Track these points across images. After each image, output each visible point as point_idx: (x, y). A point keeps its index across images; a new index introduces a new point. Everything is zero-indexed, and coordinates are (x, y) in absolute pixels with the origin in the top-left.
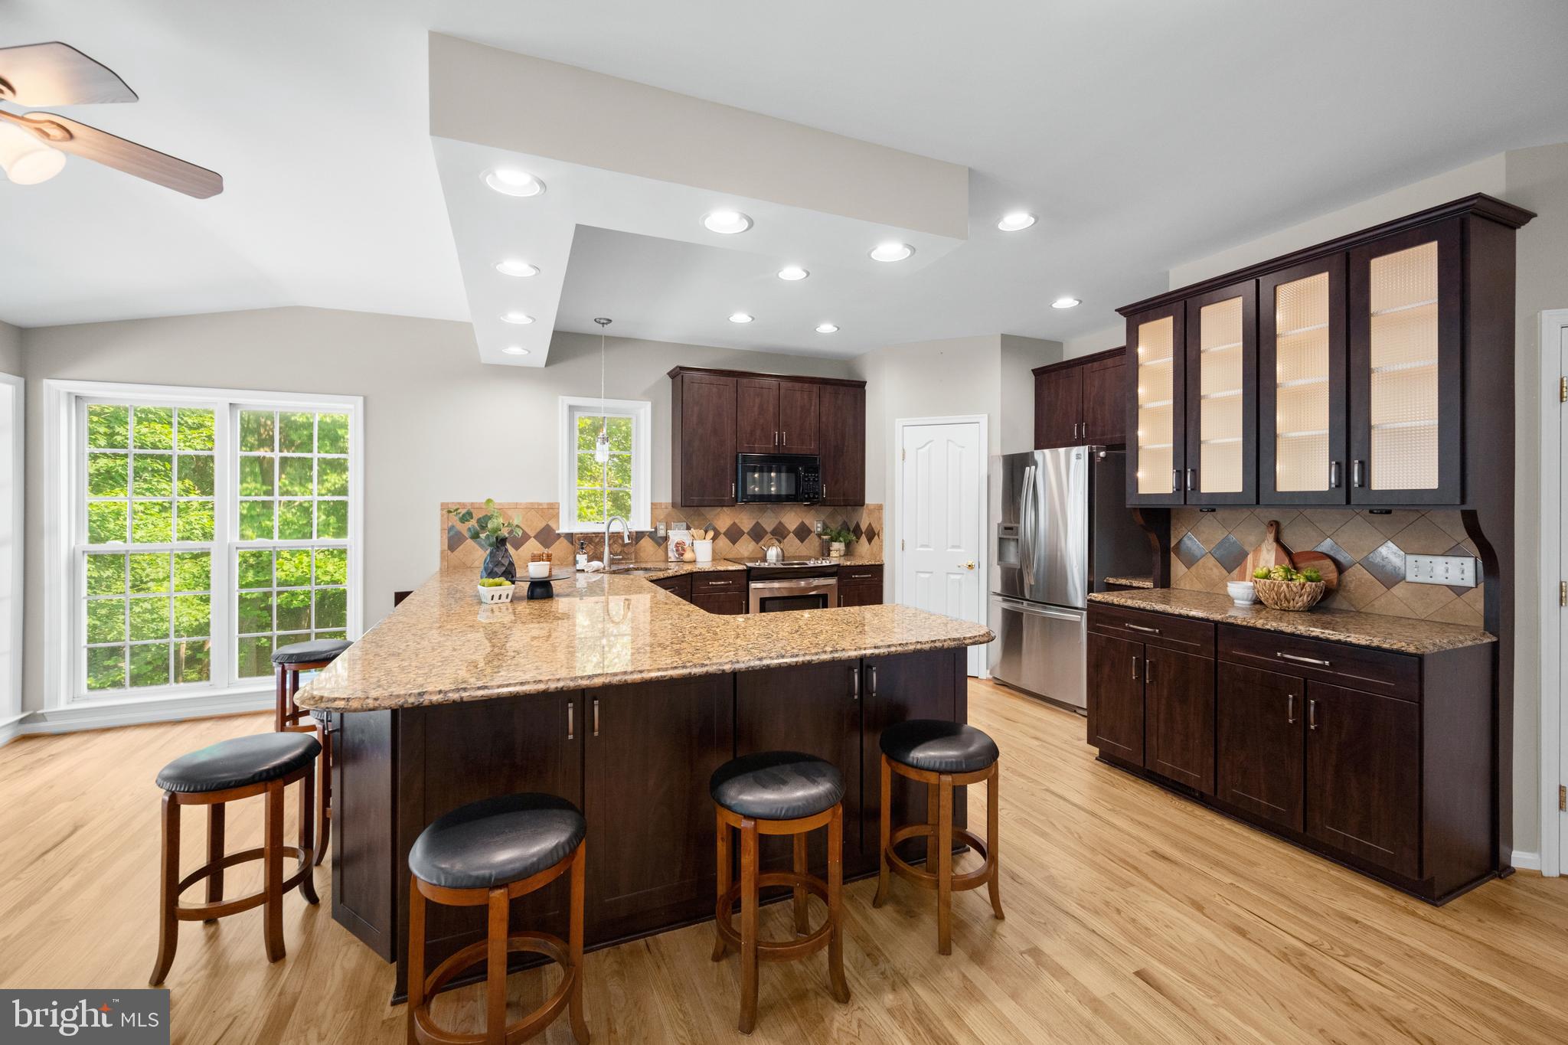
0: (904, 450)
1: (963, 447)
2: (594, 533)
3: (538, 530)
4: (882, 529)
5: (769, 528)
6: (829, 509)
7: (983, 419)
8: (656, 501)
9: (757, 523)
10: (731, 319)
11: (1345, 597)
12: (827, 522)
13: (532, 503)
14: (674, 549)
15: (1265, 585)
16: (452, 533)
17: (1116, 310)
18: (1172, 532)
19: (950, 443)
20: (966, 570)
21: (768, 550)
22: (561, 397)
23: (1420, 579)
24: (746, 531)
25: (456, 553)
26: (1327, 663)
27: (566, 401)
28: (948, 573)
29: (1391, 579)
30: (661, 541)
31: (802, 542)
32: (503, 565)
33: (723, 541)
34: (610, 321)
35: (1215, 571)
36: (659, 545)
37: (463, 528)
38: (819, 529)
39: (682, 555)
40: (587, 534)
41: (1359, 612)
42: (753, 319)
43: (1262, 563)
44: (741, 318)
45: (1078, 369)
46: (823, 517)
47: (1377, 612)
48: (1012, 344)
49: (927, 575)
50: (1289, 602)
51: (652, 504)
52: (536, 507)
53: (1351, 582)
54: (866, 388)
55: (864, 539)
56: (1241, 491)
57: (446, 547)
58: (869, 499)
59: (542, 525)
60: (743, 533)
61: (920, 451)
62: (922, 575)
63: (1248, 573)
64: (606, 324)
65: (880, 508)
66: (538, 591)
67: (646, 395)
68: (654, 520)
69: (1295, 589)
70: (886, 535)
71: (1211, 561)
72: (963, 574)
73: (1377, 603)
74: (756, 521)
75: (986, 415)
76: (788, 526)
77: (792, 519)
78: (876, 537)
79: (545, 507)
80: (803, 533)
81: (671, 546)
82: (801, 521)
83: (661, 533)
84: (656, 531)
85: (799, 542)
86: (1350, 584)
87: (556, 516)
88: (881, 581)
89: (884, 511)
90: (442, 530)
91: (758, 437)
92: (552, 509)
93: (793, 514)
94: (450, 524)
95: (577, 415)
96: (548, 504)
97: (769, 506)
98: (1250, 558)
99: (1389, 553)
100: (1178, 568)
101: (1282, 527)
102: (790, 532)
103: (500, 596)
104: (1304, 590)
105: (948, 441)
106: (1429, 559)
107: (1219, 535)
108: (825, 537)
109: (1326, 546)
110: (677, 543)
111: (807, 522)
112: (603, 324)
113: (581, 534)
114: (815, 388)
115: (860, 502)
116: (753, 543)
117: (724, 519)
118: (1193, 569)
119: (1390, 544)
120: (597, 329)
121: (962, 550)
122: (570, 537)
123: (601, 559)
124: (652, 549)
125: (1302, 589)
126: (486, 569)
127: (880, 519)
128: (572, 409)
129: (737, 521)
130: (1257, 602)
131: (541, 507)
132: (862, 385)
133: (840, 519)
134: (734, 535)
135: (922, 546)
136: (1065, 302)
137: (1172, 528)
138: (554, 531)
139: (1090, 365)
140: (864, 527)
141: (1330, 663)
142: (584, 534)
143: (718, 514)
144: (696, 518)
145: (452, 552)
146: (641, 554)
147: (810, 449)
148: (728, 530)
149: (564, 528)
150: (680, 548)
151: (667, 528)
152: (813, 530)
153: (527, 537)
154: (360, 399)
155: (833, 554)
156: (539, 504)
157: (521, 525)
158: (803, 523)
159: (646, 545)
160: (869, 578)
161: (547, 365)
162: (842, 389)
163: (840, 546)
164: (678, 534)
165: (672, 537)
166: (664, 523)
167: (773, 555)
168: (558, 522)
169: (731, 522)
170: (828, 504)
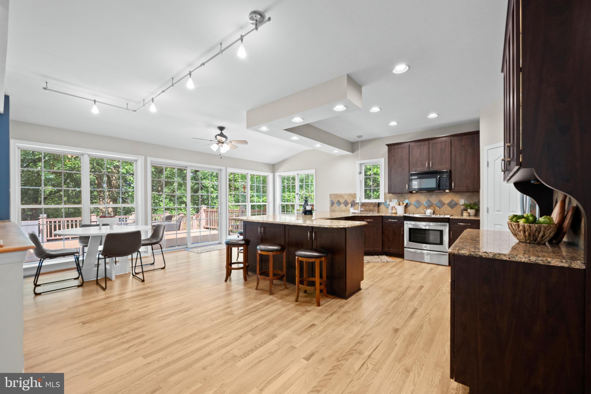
0: (488, 162)
3: (351, 201)
5: (434, 202)
6: (469, 194)
14: (391, 209)
16: (332, 202)
21: (427, 210)
22: (357, 161)
24: (423, 203)
25: (333, 207)
27: (358, 163)
30: (388, 206)
31: (452, 209)
33: (412, 207)
34: (362, 136)
36: (387, 208)
37: (335, 201)
38: (462, 203)
42: (398, 123)
44: (393, 124)
46: (465, 197)
51: (385, 193)
57: (331, 206)
62: (497, 226)
64: (361, 137)
67: (383, 156)
68: (385, 198)
70: (481, 205)
76: (444, 201)
77: (447, 198)
79: (353, 194)
80: (453, 205)
81: (390, 208)
82: (451, 199)
83: (388, 203)
84: (386, 202)
85: (450, 208)
87: (356, 197)
90: (330, 201)
92: (354, 196)
93: (447, 196)
94: (331, 199)
95: (363, 165)
102: (446, 204)
110: (392, 207)
111: (455, 200)
112: (360, 137)
117: (413, 199)
120: (359, 139)
122: (359, 204)
123: (358, 210)
124: (385, 208)
128: (360, 164)
132: (478, 133)
138: (355, 201)
146: (381, 210)
147: (446, 167)
149: (358, 201)
150: (393, 208)
151: (390, 201)
152: (458, 203)
153: (348, 204)
154: (315, 170)
155: (464, 214)
156: (352, 194)
157: (347, 200)
158: (452, 201)
159: (382, 207)
160: (469, 225)
161: (353, 153)
162: (464, 137)
163: (472, 212)
164: (394, 203)
165: (390, 205)
166: (389, 200)
167: (429, 213)
168: (356, 199)
169: (418, 200)
170: (456, 191)
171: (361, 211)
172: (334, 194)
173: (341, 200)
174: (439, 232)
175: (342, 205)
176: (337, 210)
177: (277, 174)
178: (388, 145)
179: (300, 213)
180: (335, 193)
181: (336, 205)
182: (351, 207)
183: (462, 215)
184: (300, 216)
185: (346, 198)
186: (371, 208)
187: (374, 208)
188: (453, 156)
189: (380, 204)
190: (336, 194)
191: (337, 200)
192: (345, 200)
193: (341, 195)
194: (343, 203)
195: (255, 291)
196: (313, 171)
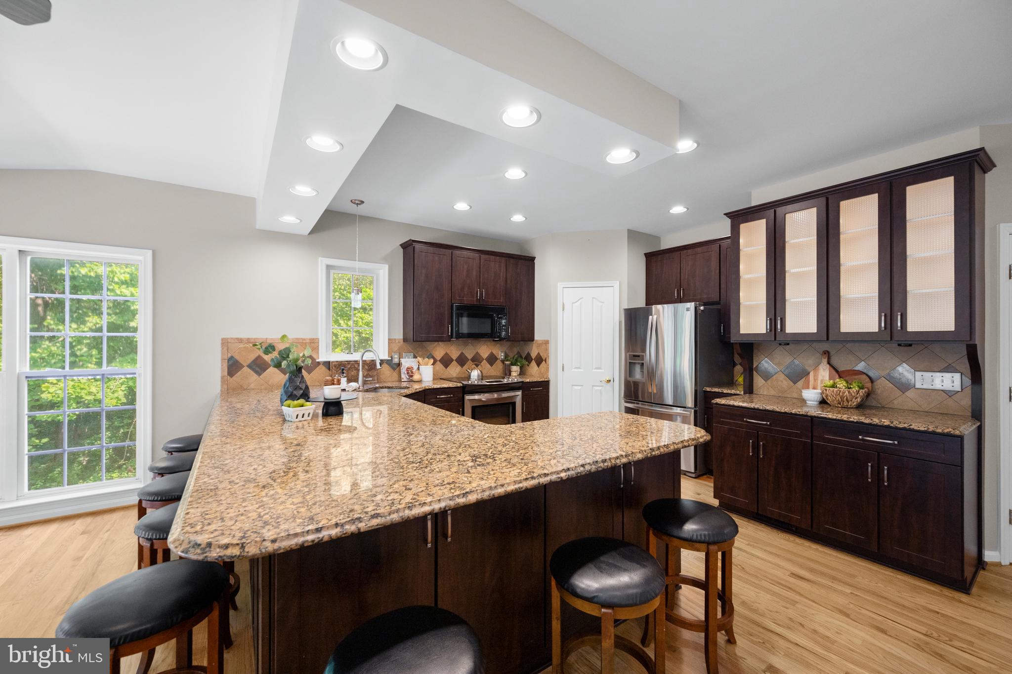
0: (563, 304)
1: (603, 303)
2: (347, 361)
4: (549, 356)
5: (470, 357)
7: (617, 285)
9: (462, 353)
10: (455, 207)
11: (874, 399)
12: (507, 352)
13: (297, 339)
14: (406, 372)
15: (833, 392)
16: (231, 362)
17: (724, 214)
18: (754, 358)
19: (594, 299)
20: (604, 384)
21: (471, 372)
22: (320, 258)
23: (925, 387)
24: (454, 359)
25: (234, 378)
26: (896, 442)
27: (323, 262)
28: (593, 386)
29: (904, 387)
30: (395, 366)
31: (491, 366)
32: (301, 389)
33: (439, 366)
34: (362, 202)
35: (785, 382)
36: (394, 369)
37: (246, 359)
38: (502, 357)
39: (412, 376)
40: (342, 362)
42: (471, 207)
43: (820, 378)
44: (462, 206)
45: (676, 254)
46: (505, 349)
47: (896, 407)
48: (634, 236)
49: (579, 387)
50: (848, 403)
51: (389, 339)
52: (301, 341)
53: (878, 389)
54: (535, 261)
55: (533, 364)
56: (816, 331)
57: (226, 374)
58: (537, 337)
60: (452, 360)
61: (574, 304)
62: (576, 387)
63: (810, 383)
64: (360, 204)
65: (547, 342)
66: (332, 409)
67: (385, 260)
68: (390, 351)
69: (853, 394)
70: (551, 361)
71: (782, 377)
72: (603, 386)
73: (895, 402)
74: (461, 352)
75: (618, 282)
76: (482, 355)
77: (485, 350)
78: (544, 362)
79: (308, 341)
80: (492, 360)
81: (403, 370)
82: (491, 351)
83: (396, 360)
84: (392, 360)
85: (489, 366)
86: (877, 390)
87: (317, 348)
88: (548, 392)
89: (550, 344)
90: (223, 359)
91: (466, 293)
92: (314, 344)
93: (486, 347)
94: (229, 355)
95: (332, 272)
96: (310, 339)
97: (470, 341)
98: (812, 374)
99: (904, 371)
100: (758, 381)
101: (831, 354)
102: (483, 359)
103: (303, 415)
104: (858, 395)
105: (593, 298)
106: (930, 374)
107: (788, 360)
108: (507, 363)
109: (861, 366)
110: (408, 368)
111: (494, 352)
112: (357, 204)
113: (337, 362)
114: (503, 260)
115: (532, 339)
116: (459, 367)
117: (440, 351)
118: (769, 382)
119: (905, 365)
120: (353, 208)
121: (603, 371)
122: (327, 364)
123: (356, 380)
124: (388, 372)
126: (286, 392)
127: (547, 350)
128: (329, 267)
129: (448, 352)
130: (823, 402)
131: (304, 342)
132: (532, 259)
133: (515, 350)
134: (446, 362)
135: (576, 368)
136: (678, 209)
137: (754, 355)
138: (316, 360)
139: (685, 251)
140: (534, 355)
141: (898, 442)
142: (340, 362)
143: (436, 346)
144: (420, 350)
145: (231, 377)
146: (381, 376)
147: (500, 302)
148: (442, 358)
149: (322, 357)
150: (410, 371)
151: (400, 357)
152: (498, 357)
155: (511, 376)
156: (304, 339)
158: (492, 354)
160: (541, 390)
164: (408, 362)
165: (403, 364)
166: (398, 354)
168: (318, 353)
169: (445, 353)
170: (512, 340)
172: (240, 340)
173: (266, 357)
175: (272, 370)
176: (252, 386)
181: (249, 370)
183: (507, 376)
187: (370, 373)
188: (508, 286)
189: (379, 363)
190: (248, 339)
191: (252, 357)
196: (141, 258)
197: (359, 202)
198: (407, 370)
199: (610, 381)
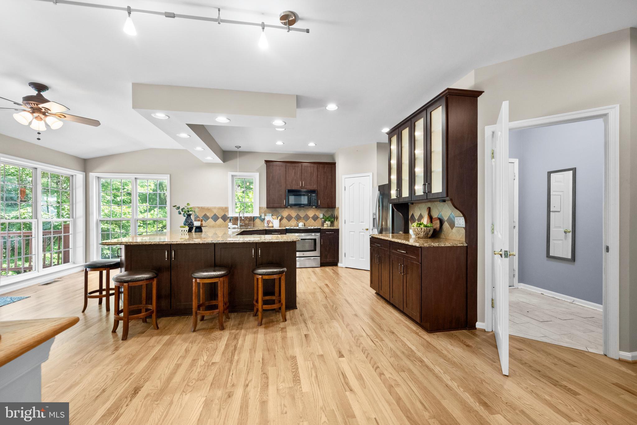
0: (345, 187)
1: (364, 185)
2: (238, 217)
3: (222, 215)
4: (339, 216)
5: (302, 216)
6: (326, 210)
7: (371, 174)
8: (261, 206)
9: (298, 214)
10: (276, 144)
11: (443, 234)
12: (324, 214)
13: (220, 207)
16: (196, 216)
17: (386, 133)
21: (300, 223)
22: (229, 172)
23: (458, 226)
24: (294, 217)
27: (231, 174)
28: (360, 232)
30: (263, 220)
31: (315, 221)
33: (285, 221)
34: (240, 147)
36: (262, 221)
37: (201, 215)
39: (268, 224)
40: (235, 217)
41: (446, 239)
42: (284, 143)
44: (279, 143)
46: (323, 212)
49: (353, 233)
51: (259, 207)
53: (444, 228)
54: (336, 165)
55: (335, 220)
56: (408, 196)
58: (337, 206)
59: (223, 214)
60: (292, 218)
61: (350, 187)
62: (351, 233)
65: (339, 208)
66: (197, 230)
67: (257, 171)
68: (260, 213)
70: (340, 218)
72: (364, 232)
75: (372, 173)
76: (309, 215)
77: (311, 213)
78: (338, 219)
79: (224, 208)
80: (315, 218)
81: (266, 221)
82: (314, 213)
83: (263, 217)
84: (261, 216)
85: (312, 221)
87: (228, 211)
88: (338, 235)
91: (294, 184)
92: (226, 209)
93: (311, 211)
95: (235, 178)
97: (302, 208)
99: (452, 217)
100: (410, 226)
102: (310, 218)
105: (359, 183)
106: (460, 218)
107: (419, 213)
108: (323, 220)
109: (440, 215)
110: (268, 221)
111: (317, 214)
114: (316, 166)
115: (335, 207)
116: (295, 221)
117: (285, 213)
119: (452, 213)
120: (236, 149)
121: (364, 223)
122: (230, 218)
123: (237, 225)
124: (260, 222)
125: (421, 230)
127: (339, 212)
128: (232, 176)
129: (290, 213)
132: (334, 164)
133: (328, 213)
134: (289, 218)
135: (351, 222)
137: (409, 212)
138: (227, 216)
140: (336, 215)
143: (283, 211)
144: (275, 212)
146: (256, 224)
147: (314, 188)
148: (286, 217)
149: (231, 214)
150: (268, 222)
151: (265, 215)
152: (319, 217)
153: (218, 218)
154: (169, 175)
155: (325, 225)
156: (222, 207)
157: (216, 214)
158: (315, 215)
159: (258, 221)
160: (333, 233)
161: (224, 162)
162: (326, 166)
163: (328, 223)
164: (268, 217)
165: (266, 219)
167: (301, 225)
168: (228, 213)
169: (288, 214)
170: (321, 207)
171: (241, 226)
172: (199, 208)
173: (208, 215)
174: (313, 240)
175: (210, 220)
177: (92, 175)
178: (267, 162)
179: (185, 231)
180: (200, 206)
182: (229, 222)
183: (323, 225)
184: (185, 234)
185: (215, 211)
186: (247, 222)
187: (250, 222)
188: (319, 179)
189: (255, 218)
190: (202, 207)
191: (203, 214)
192: (214, 214)
193: (209, 208)
194: (212, 218)
195: (194, 334)
196: (166, 177)
197: (239, 147)
198: (267, 222)
199: (368, 229)
